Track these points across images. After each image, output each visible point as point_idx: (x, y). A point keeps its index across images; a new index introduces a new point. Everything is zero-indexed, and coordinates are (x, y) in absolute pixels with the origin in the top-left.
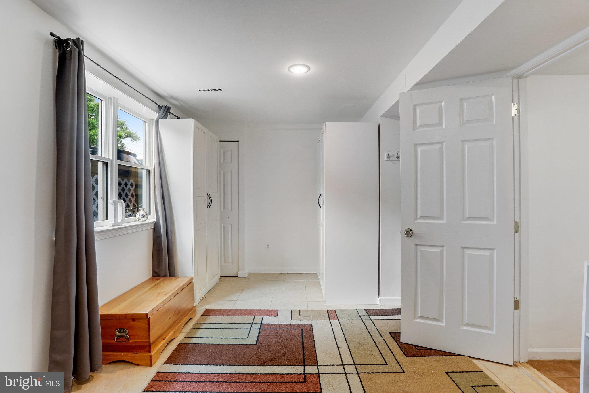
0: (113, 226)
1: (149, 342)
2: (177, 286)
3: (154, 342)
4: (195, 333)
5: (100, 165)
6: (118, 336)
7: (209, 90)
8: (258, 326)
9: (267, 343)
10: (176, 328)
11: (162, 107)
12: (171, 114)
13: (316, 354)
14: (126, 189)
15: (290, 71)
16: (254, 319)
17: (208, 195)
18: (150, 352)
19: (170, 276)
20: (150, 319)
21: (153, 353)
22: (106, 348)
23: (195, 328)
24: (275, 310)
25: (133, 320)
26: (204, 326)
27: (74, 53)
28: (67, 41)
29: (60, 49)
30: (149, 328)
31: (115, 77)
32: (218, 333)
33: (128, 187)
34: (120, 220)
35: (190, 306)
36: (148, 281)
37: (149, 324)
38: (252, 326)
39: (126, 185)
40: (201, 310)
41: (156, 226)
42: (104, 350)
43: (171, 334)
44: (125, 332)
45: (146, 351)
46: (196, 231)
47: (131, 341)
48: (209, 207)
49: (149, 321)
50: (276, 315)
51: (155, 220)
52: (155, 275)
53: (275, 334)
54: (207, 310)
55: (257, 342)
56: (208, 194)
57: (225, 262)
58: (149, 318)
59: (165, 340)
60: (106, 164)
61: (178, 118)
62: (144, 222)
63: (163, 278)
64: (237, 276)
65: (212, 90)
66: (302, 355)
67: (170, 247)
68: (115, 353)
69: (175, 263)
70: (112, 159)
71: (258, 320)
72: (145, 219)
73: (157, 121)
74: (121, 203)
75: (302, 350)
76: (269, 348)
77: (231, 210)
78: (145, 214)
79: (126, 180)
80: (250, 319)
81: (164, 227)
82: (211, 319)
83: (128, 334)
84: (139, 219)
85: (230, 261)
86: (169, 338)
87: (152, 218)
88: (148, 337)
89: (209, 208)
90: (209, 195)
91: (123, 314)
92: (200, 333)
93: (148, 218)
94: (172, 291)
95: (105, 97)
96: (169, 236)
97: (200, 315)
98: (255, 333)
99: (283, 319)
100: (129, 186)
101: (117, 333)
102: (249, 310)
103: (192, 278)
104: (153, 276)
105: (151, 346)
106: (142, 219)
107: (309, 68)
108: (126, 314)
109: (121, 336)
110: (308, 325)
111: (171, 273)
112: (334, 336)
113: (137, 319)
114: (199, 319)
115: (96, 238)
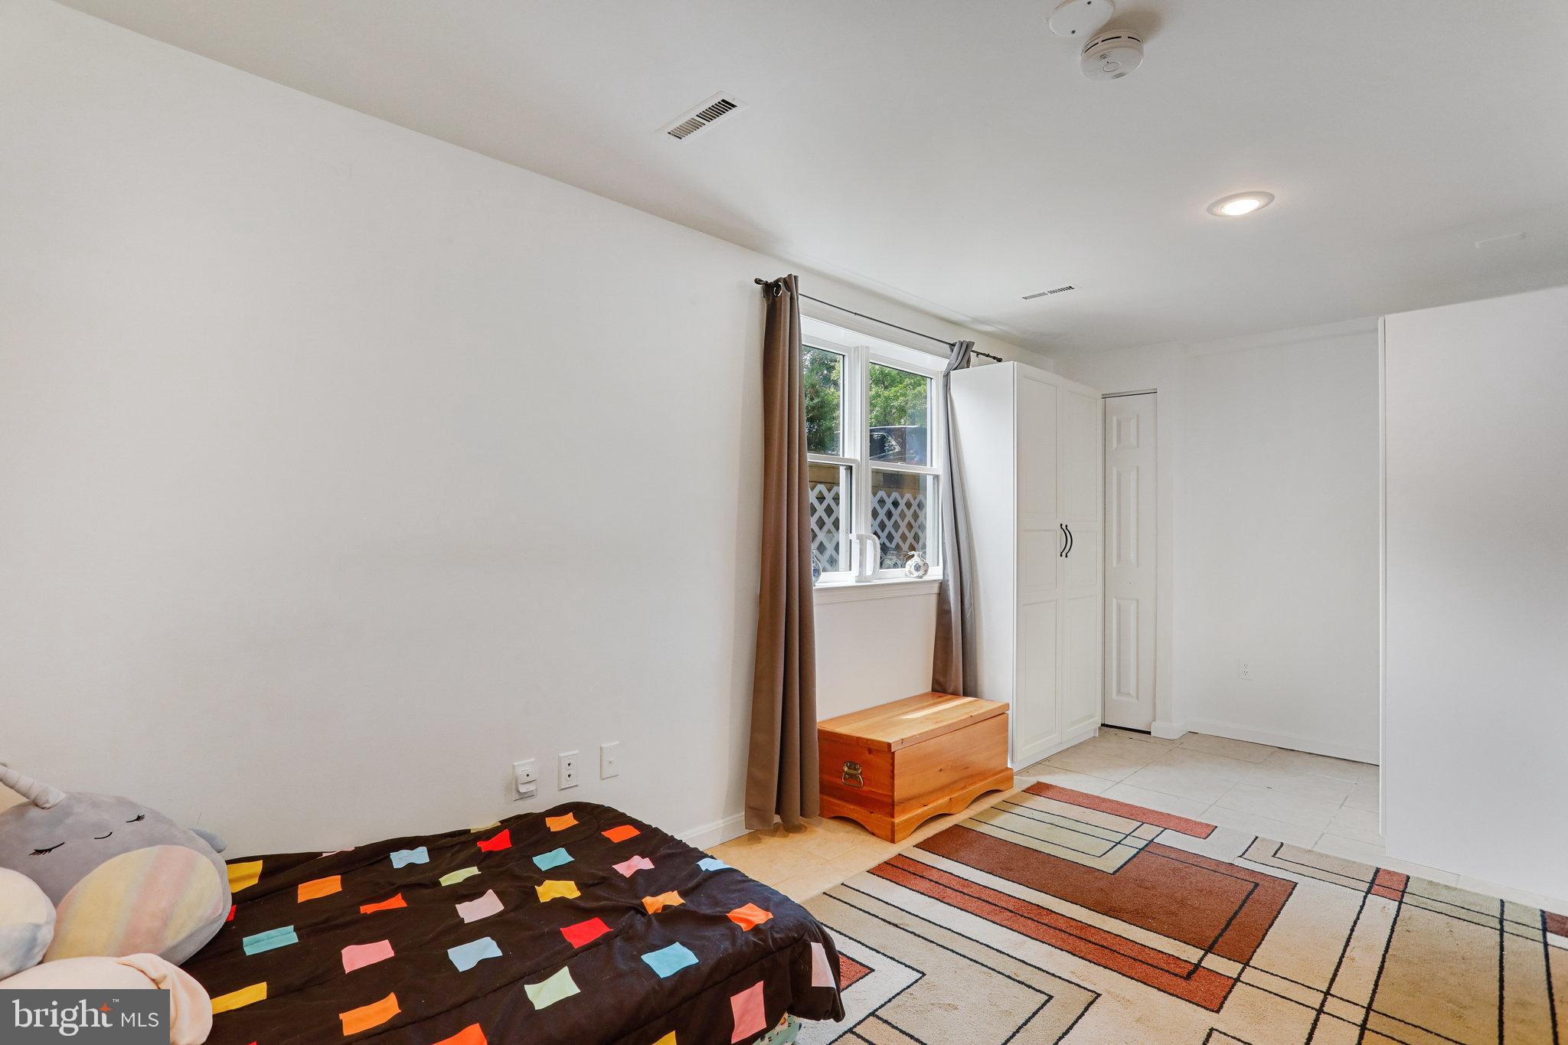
0: (857, 582)
1: (892, 797)
2: (965, 713)
3: (902, 802)
4: (993, 817)
5: (843, 472)
6: (846, 773)
7: (1044, 294)
8: (1141, 844)
9: (1143, 880)
10: (956, 795)
11: (954, 345)
12: (978, 354)
13: (1260, 943)
14: (896, 513)
15: (1215, 215)
16: (1138, 827)
17: (1064, 527)
18: (893, 816)
19: (966, 694)
20: (896, 755)
21: (897, 820)
22: (825, 789)
23: (997, 809)
24: (1208, 825)
25: (870, 751)
26: (1017, 810)
27: (785, 300)
28: (776, 284)
29: (768, 300)
30: (893, 771)
31: (856, 314)
32: (1041, 831)
33: (900, 508)
34: (869, 572)
35: (994, 764)
36: (921, 697)
37: (893, 765)
38: (1125, 838)
39: (896, 504)
40: (1022, 782)
41: (943, 587)
42: (822, 792)
43: (940, 802)
44: (856, 770)
45: (888, 813)
46: (1024, 605)
47: (865, 788)
48: (1065, 553)
49: (893, 758)
50: (1204, 836)
51: (941, 577)
52: (937, 687)
53: (1174, 870)
54: (1039, 783)
55: (1115, 872)
56: (1061, 525)
57: (1119, 692)
58: (893, 753)
59: (926, 808)
60: (850, 468)
61: (1000, 360)
62: (921, 580)
63: (950, 696)
64: (1149, 733)
65: (1051, 292)
66: (1217, 932)
67: (968, 636)
68: (842, 803)
69: (976, 665)
70: (859, 460)
71: (1148, 832)
72: (921, 573)
73: (947, 376)
74: (873, 540)
75: (1225, 923)
76: (1141, 890)
77: (1138, 565)
78: (921, 563)
79: (895, 495)
80: (1128, 825)
81: (956, 593)
82: (1039, 802)
83: (861, 774)
84: (911, 573)
85: (1133, 692)
86: (935, 808)
87: (935, 573)
88: (891, 788)
89: (1066, 556)
90: (1066, 526)
91: (854, 737)
92: (1002, 819)
93: (929, 573)
94: (952, 719)
95: (848, 349)
96: (966, 612)
97: (1020, 790)
98: (1122, 855)
99: (1218, 849)
100: (902, 506)
101: (846, 769)
102: (1137, 807)
103: (1007, 706)
104: (934, 690)
105: (896, 807)
106: (916, 574)
107: (1272, 197)
108: (858, 738)
109: (851, 776)
110: (1284, 882)
111: (969, 689)
112: (1352, 930)
113: (878, 751)
114: (1014, 796)
115: (816, 599)
